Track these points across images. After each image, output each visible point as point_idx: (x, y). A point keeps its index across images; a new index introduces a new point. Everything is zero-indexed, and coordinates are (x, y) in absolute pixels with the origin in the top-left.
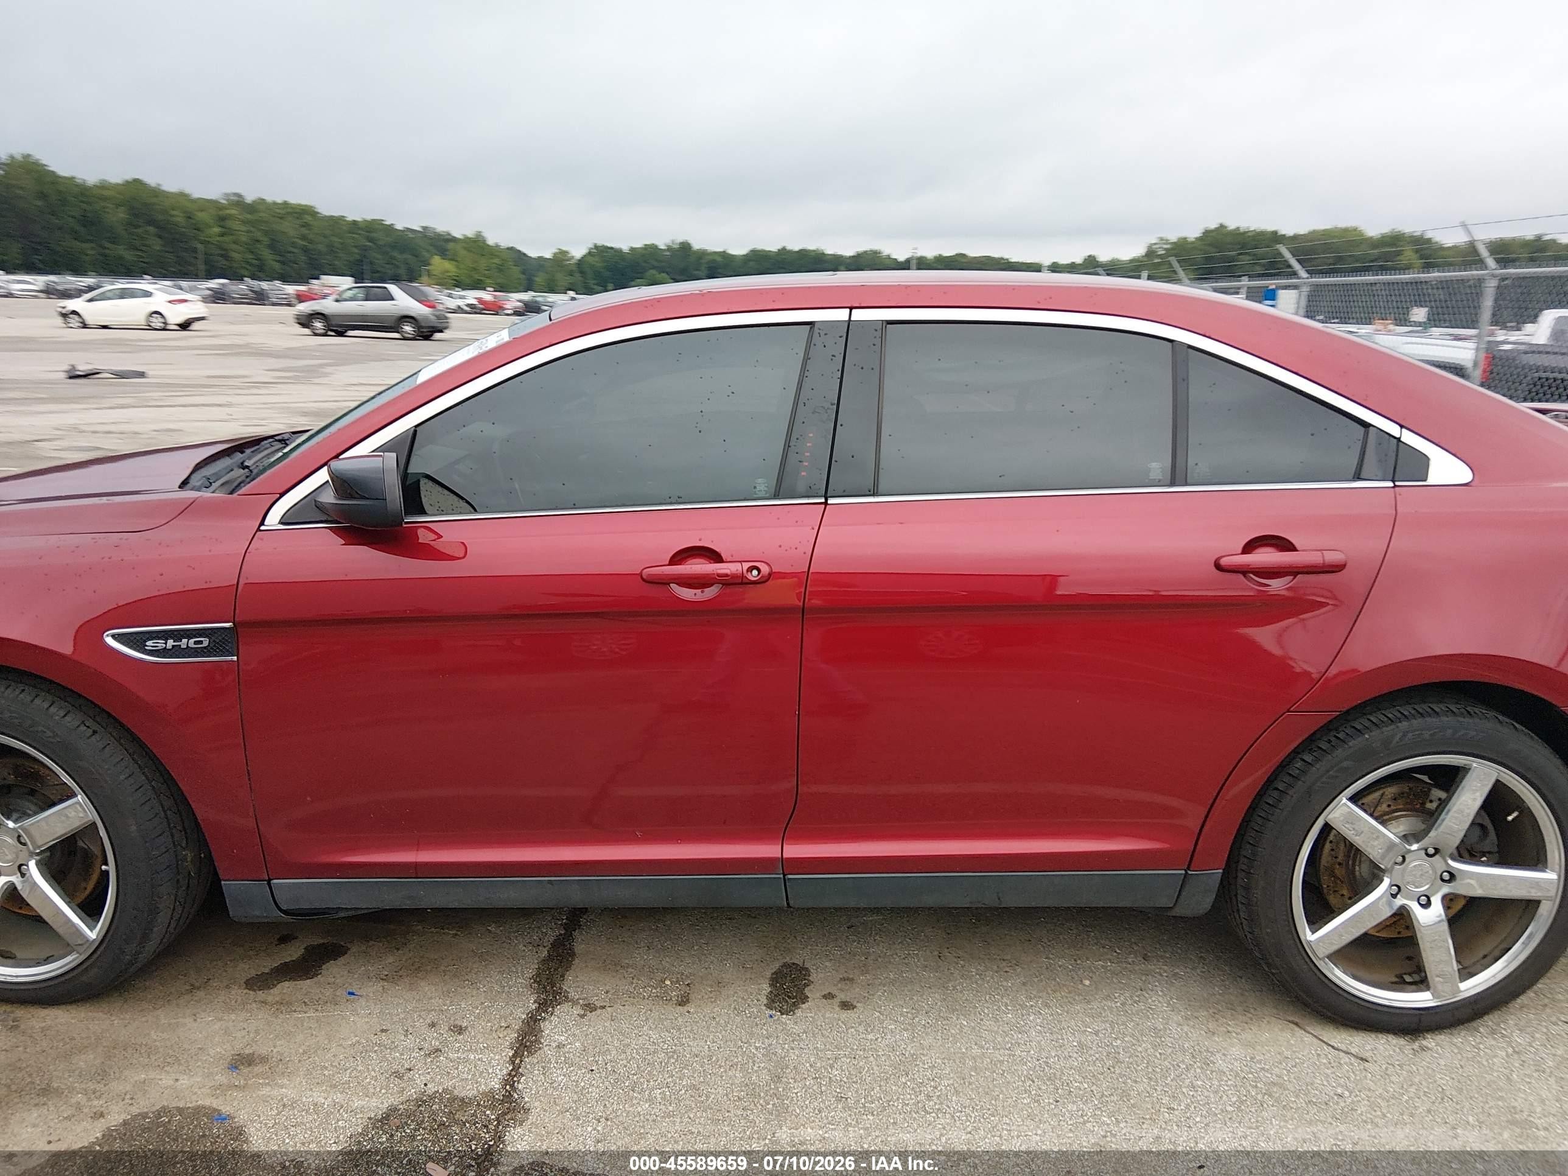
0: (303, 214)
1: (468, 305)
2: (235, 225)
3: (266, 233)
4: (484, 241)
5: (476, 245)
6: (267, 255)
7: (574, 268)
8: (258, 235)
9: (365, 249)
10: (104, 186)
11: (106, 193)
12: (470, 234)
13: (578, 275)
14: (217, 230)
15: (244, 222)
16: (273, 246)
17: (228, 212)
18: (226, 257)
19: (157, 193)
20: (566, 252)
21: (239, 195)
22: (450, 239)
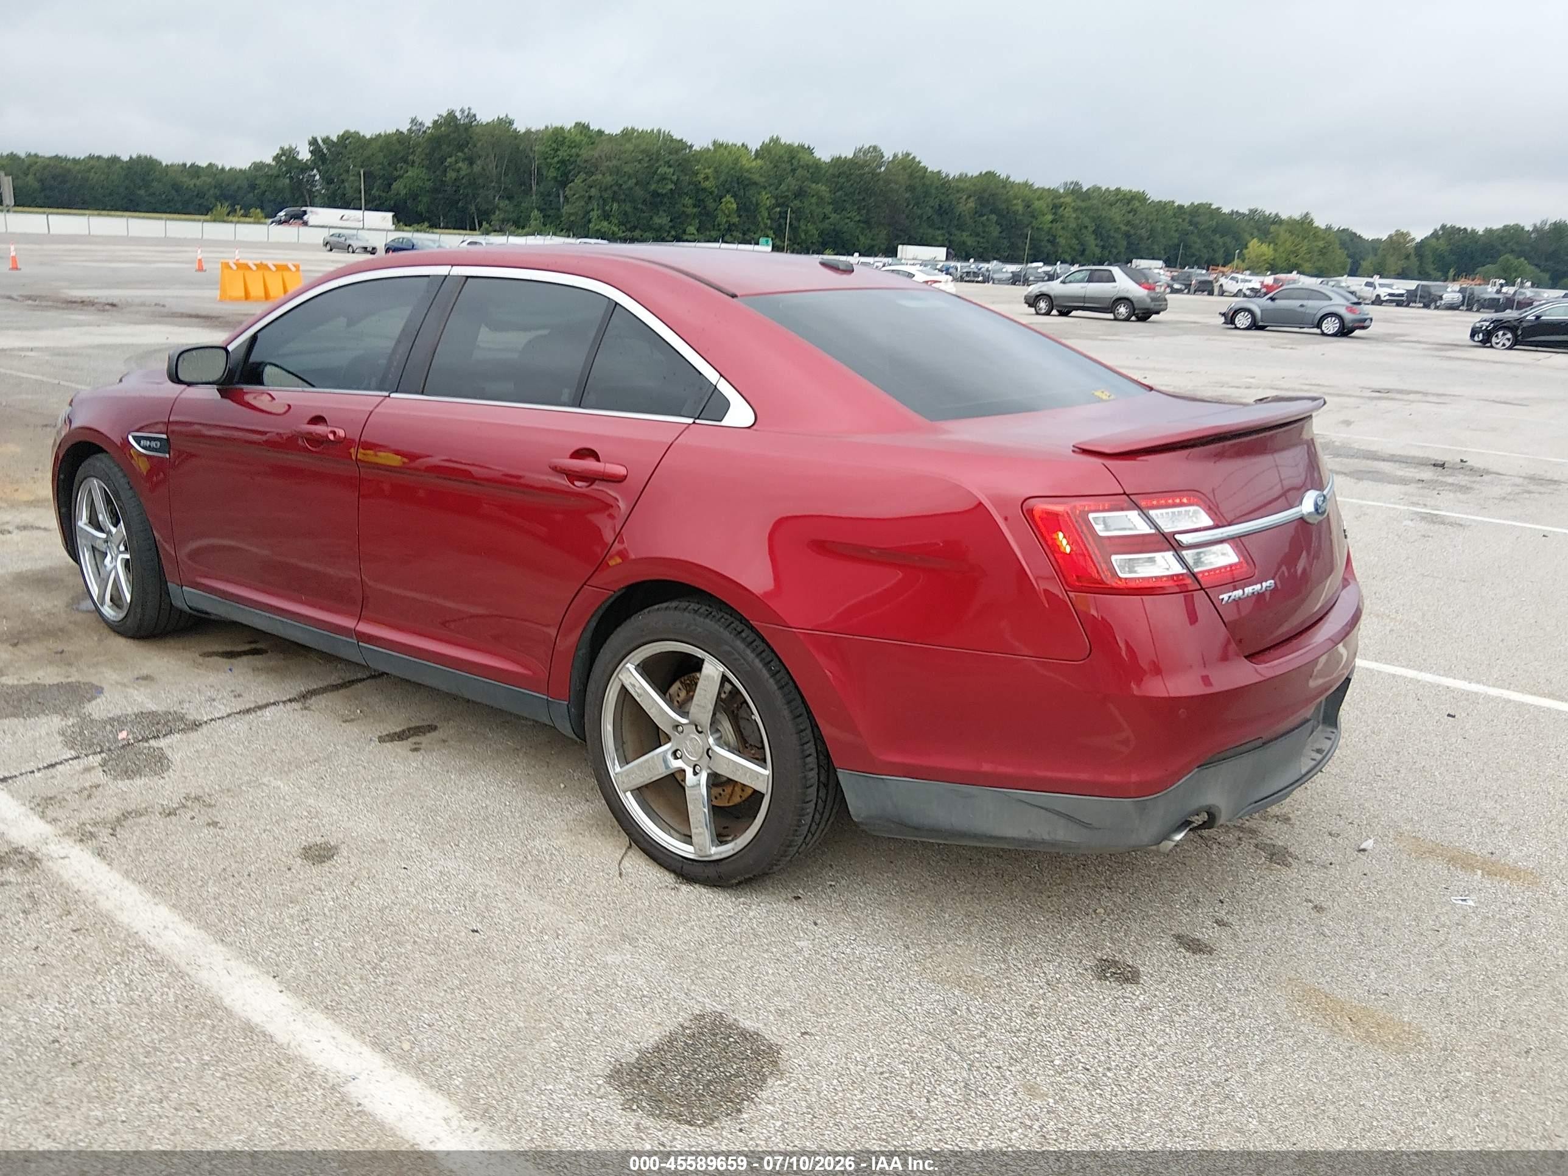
0: (1131, 201)
1: (1252, 290)
2: (1068, 213)
3: (1093, 219)
4: (1311, 222)
5: (1303, 227)
6: (1091, 241)
7: (1412, 251)
8: (1087, 221)
9: (1187, 233)
10: (962, 178)
11: (961, 185)
12: (1297, 216)
13: (1414, 259)
14: (1050, 217)
15: (1075, 210)
16: (1096, 233)
17: (1062, 200)
18: (1053, 242)
19: (1006, 184)
20: (1408, 234)
21: (1077, 184)
22: (1277, 221)
